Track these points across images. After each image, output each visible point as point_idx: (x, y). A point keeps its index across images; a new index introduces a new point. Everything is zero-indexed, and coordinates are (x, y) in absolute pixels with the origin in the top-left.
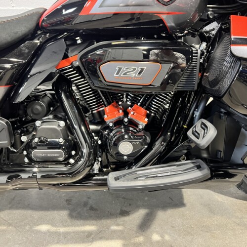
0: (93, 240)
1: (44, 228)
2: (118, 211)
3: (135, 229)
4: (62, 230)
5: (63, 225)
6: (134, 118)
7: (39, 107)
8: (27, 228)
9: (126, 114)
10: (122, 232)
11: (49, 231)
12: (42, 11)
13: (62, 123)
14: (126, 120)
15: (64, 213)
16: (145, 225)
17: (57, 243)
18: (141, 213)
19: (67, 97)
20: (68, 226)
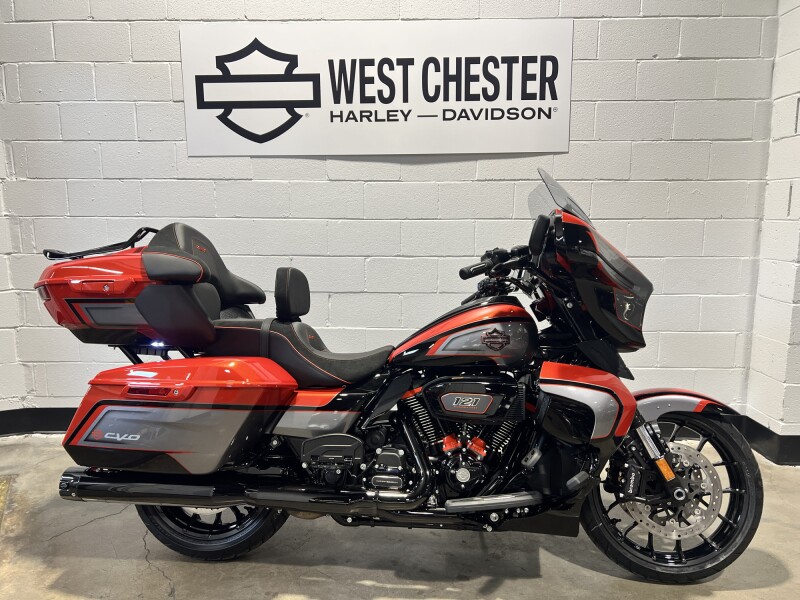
0: (425, 597)
1: (368, 583)
2: (456, 576)
3: (475, 592)
4: (389, 586)
5: (390, 582)
6: (472, 449)
7: (378, 437)
8: (349, 581)
9: (464, 445)
10: (459, 593)
11: (374, 586)
12: (390, 349)
13: (401, 452)
14: (464, 450)
15: (390, 573)
16: (487, 590)
17: (385, 596)
18: (484, 579)
19: (408, 427)
20: (395, 583)
